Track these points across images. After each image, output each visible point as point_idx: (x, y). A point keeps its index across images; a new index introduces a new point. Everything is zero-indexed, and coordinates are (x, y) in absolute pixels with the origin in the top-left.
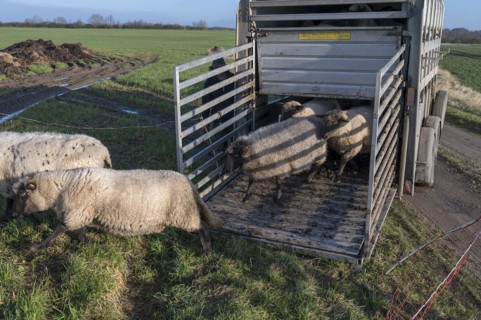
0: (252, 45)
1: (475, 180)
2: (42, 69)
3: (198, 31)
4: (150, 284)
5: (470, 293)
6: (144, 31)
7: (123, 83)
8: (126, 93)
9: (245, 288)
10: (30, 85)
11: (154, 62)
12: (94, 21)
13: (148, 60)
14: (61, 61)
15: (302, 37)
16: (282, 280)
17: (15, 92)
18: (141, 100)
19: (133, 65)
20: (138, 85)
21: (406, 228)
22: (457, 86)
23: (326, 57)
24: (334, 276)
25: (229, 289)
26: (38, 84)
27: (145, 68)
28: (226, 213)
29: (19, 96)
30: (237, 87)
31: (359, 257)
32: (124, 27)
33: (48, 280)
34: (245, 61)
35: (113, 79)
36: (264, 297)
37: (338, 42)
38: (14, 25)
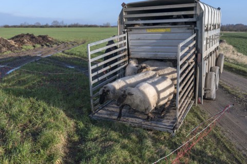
0: (126, 35)
1: (236, 96)
2: (29, 48)
3: (106, 28)
4: (77, 142)
5: (225, 146)
6: (79, 28)
7: (68, 54)
8: (69, 58)
9: (119, 142)
10: (23, 55)
11: (83, 43)
12: (55, 24)
13: (81, 42)
14: (38, 43)
15: (148, 31)
16: (137, 139)
17: (15, 59)
18: (76, 62)
19: (73, 45)
20: (75, 54)
21: (199, 118)
22: (235, 53)
23: (160, 40)
24: (162, 139)
25: (112, 143)
26: (26, 55)
27: (79, 46)
28: (114, 111)
29: (17, 60)
30: (119, 54)
31: (173, 129)
32: (69, 26)
33: (31, 139)
34: (122, 42)
35: (63, 52)
36: (127, 146)
37: (165, 33)
38: (15, 27)
